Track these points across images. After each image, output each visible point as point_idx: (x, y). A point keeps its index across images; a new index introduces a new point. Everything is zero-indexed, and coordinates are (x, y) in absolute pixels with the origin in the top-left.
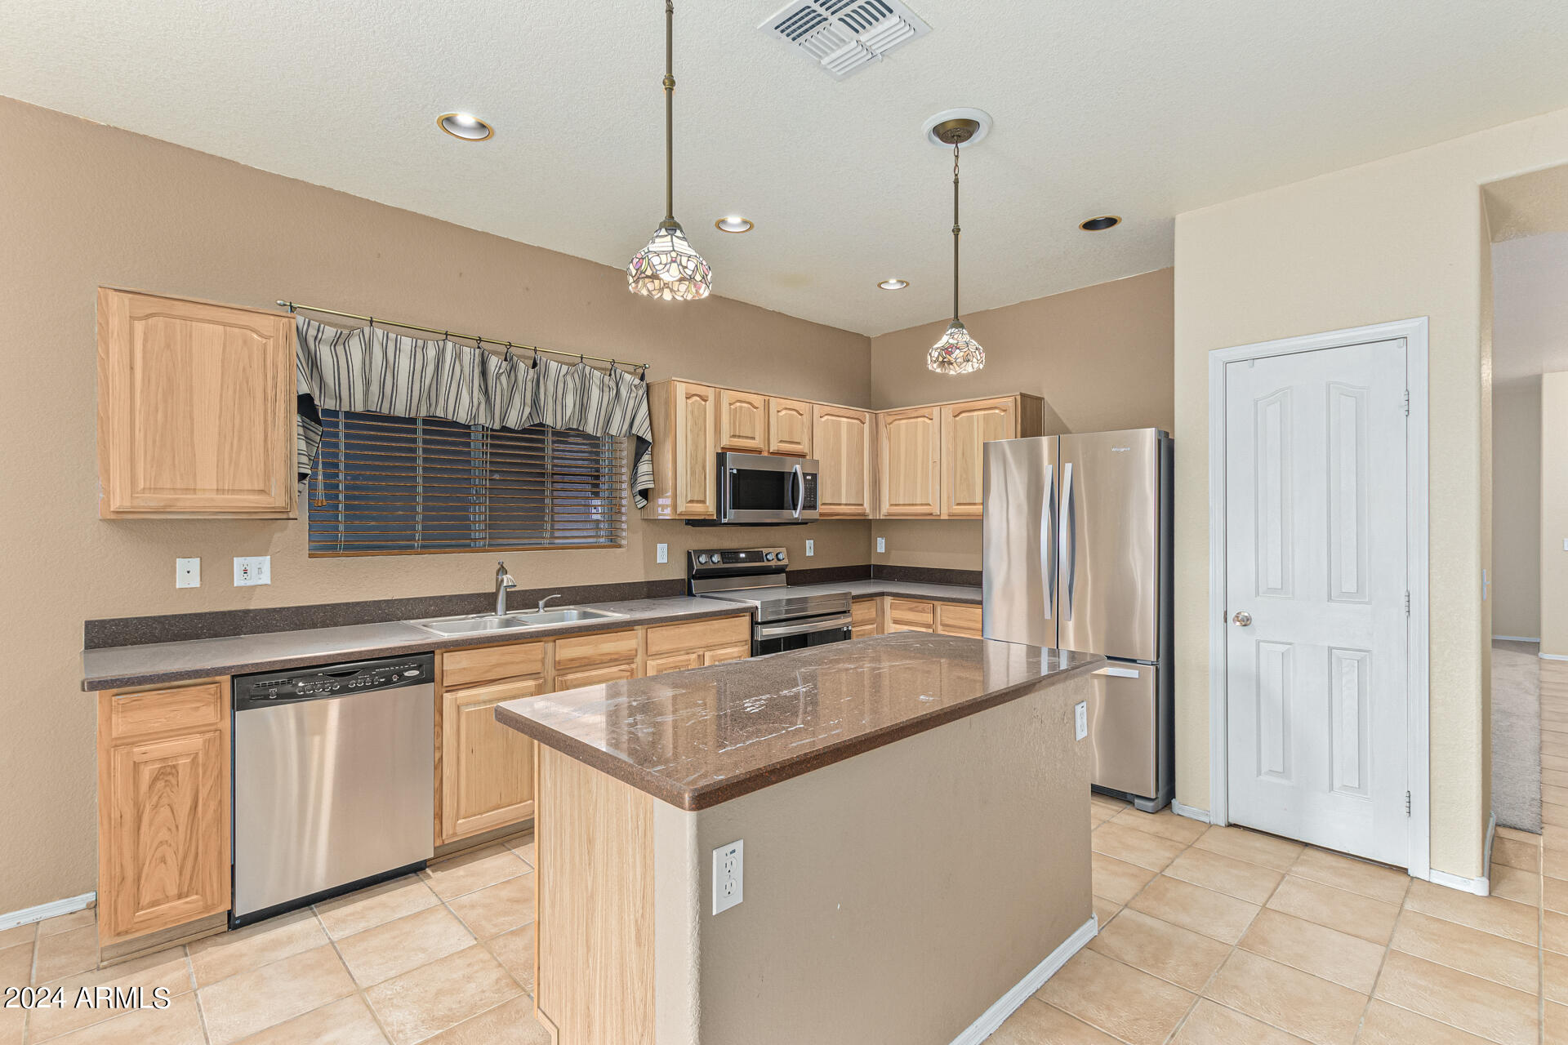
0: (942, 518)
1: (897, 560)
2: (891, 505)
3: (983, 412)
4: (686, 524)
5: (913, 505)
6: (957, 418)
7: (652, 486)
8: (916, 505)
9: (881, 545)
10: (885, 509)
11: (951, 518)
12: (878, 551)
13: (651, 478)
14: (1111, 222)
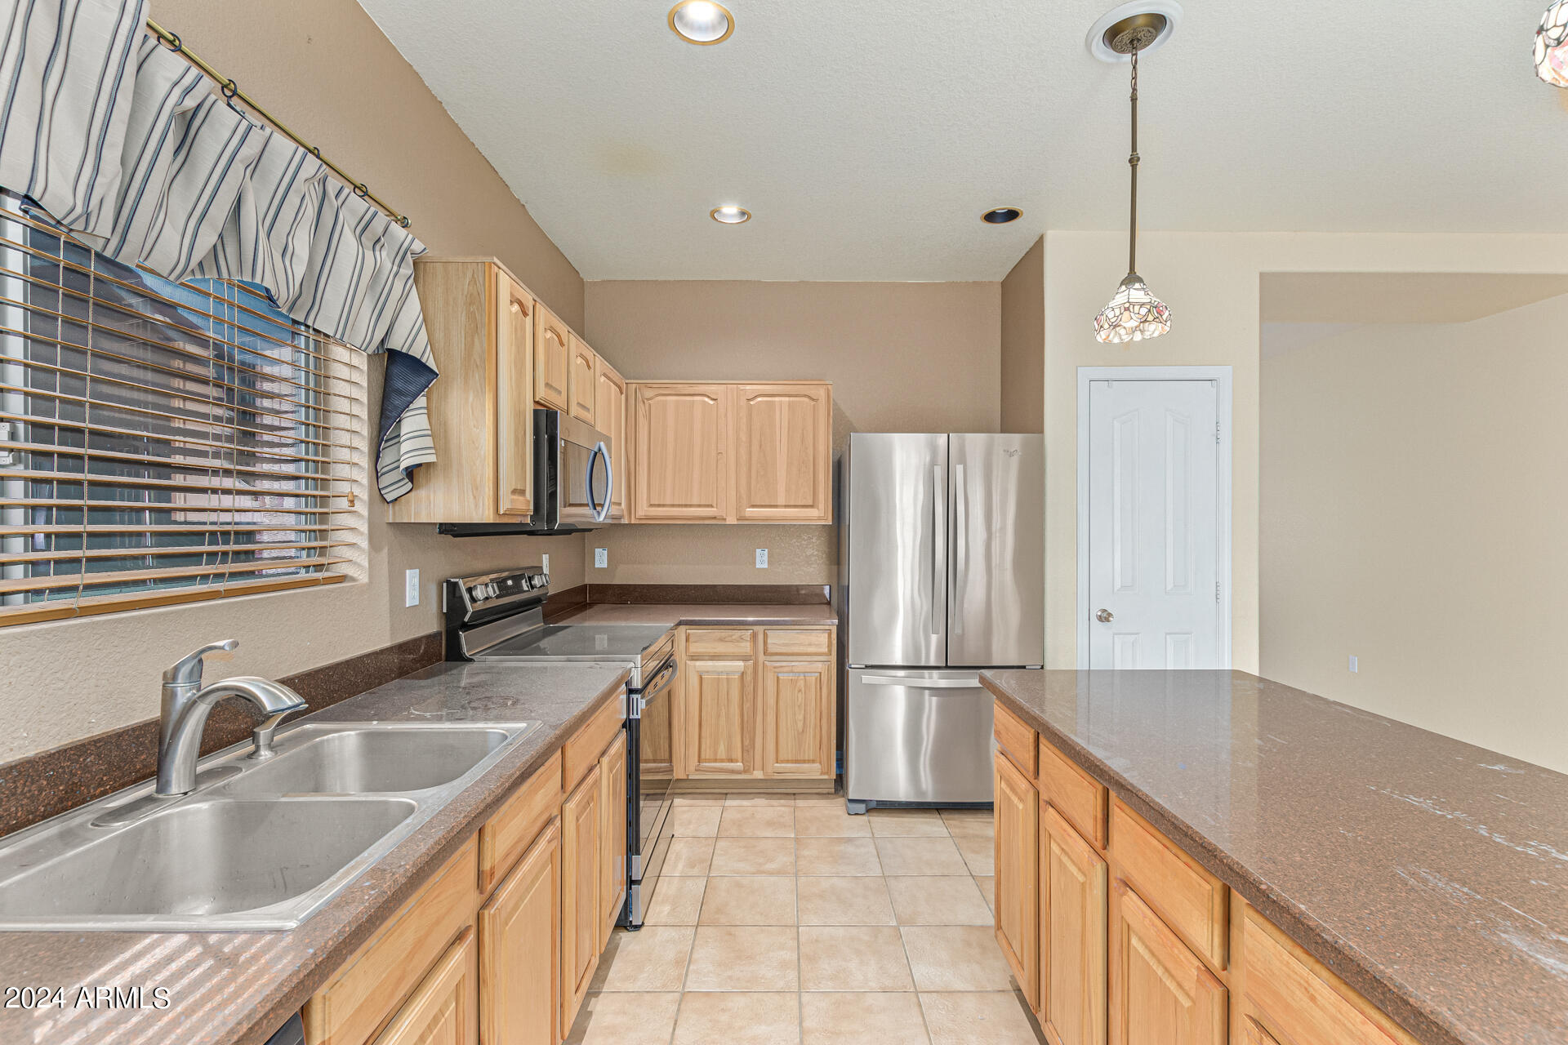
0: (728, 523)
1: (622, 577)
2: (651, 505)
3: (787, 399)
4: (440, 533)
5: (686, 506)
6: (752, 403)
7: (432, 459)
8: (691, 506)
9: (601, 559)
10: (643, 510)
11: (740, 522)
12: (597, 565)
13: (428, 442)
14: (1012, 215)
